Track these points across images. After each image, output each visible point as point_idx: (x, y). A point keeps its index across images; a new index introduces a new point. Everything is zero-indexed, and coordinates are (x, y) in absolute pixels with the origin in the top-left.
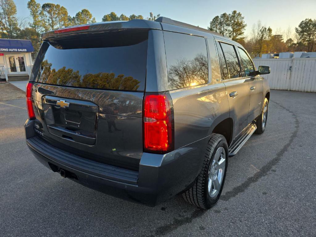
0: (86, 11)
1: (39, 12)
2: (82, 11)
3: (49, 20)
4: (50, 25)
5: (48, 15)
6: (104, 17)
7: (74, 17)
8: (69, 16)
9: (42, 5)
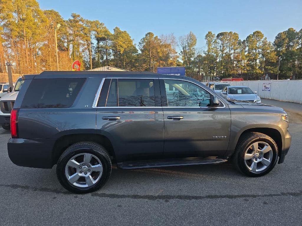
0: (258, 32)
1: (214, 41)
2: (254, 33)
3: (220, 46)
4: (221, 50)
5: (220, 42)
6: (278, 35)
7: (244, 40)
8: (240, 40)
9: (216, 35)
